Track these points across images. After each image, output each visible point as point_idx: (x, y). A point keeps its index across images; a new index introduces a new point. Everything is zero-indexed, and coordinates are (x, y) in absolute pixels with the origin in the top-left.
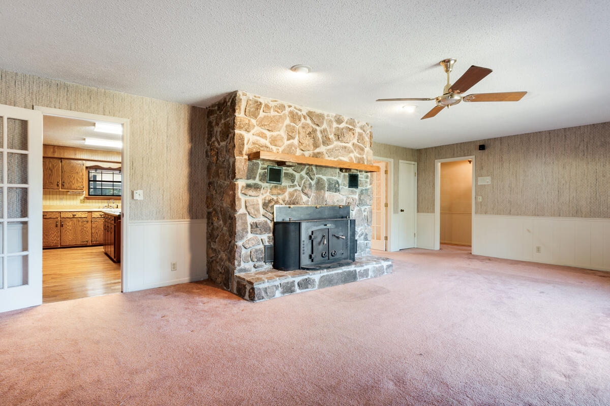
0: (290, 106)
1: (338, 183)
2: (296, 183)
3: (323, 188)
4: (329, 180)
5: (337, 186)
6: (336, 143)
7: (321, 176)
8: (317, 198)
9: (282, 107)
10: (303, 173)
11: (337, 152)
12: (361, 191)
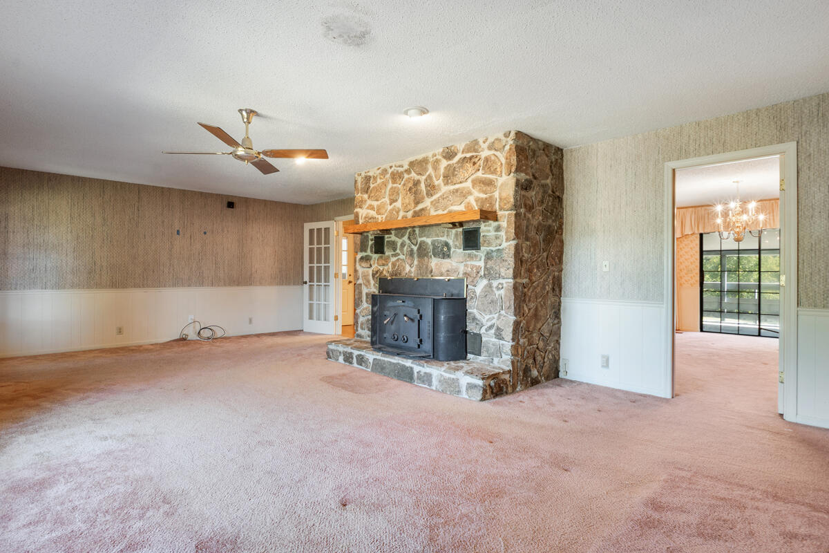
0: (391, 167)
1: (447, 244)
2: (398, 251)
3: (426, 255)
4: (433, 243)
5: (445, 249)
6: (445, 189)
7: (424, 239)
8: (419, 267)
9: (385, 171)
10: (406, 238)
11: (446, 200)
12: (488, 253)
